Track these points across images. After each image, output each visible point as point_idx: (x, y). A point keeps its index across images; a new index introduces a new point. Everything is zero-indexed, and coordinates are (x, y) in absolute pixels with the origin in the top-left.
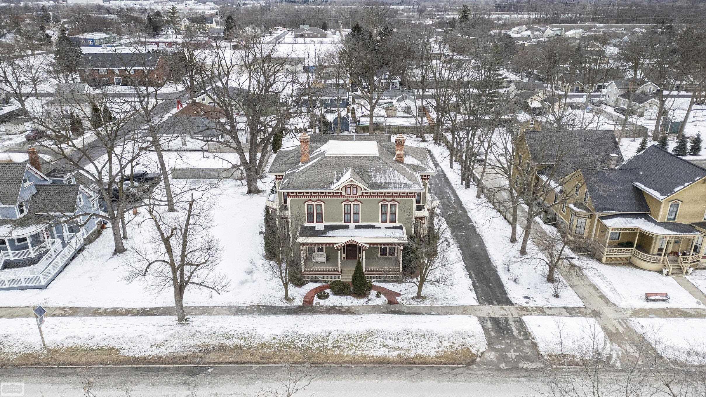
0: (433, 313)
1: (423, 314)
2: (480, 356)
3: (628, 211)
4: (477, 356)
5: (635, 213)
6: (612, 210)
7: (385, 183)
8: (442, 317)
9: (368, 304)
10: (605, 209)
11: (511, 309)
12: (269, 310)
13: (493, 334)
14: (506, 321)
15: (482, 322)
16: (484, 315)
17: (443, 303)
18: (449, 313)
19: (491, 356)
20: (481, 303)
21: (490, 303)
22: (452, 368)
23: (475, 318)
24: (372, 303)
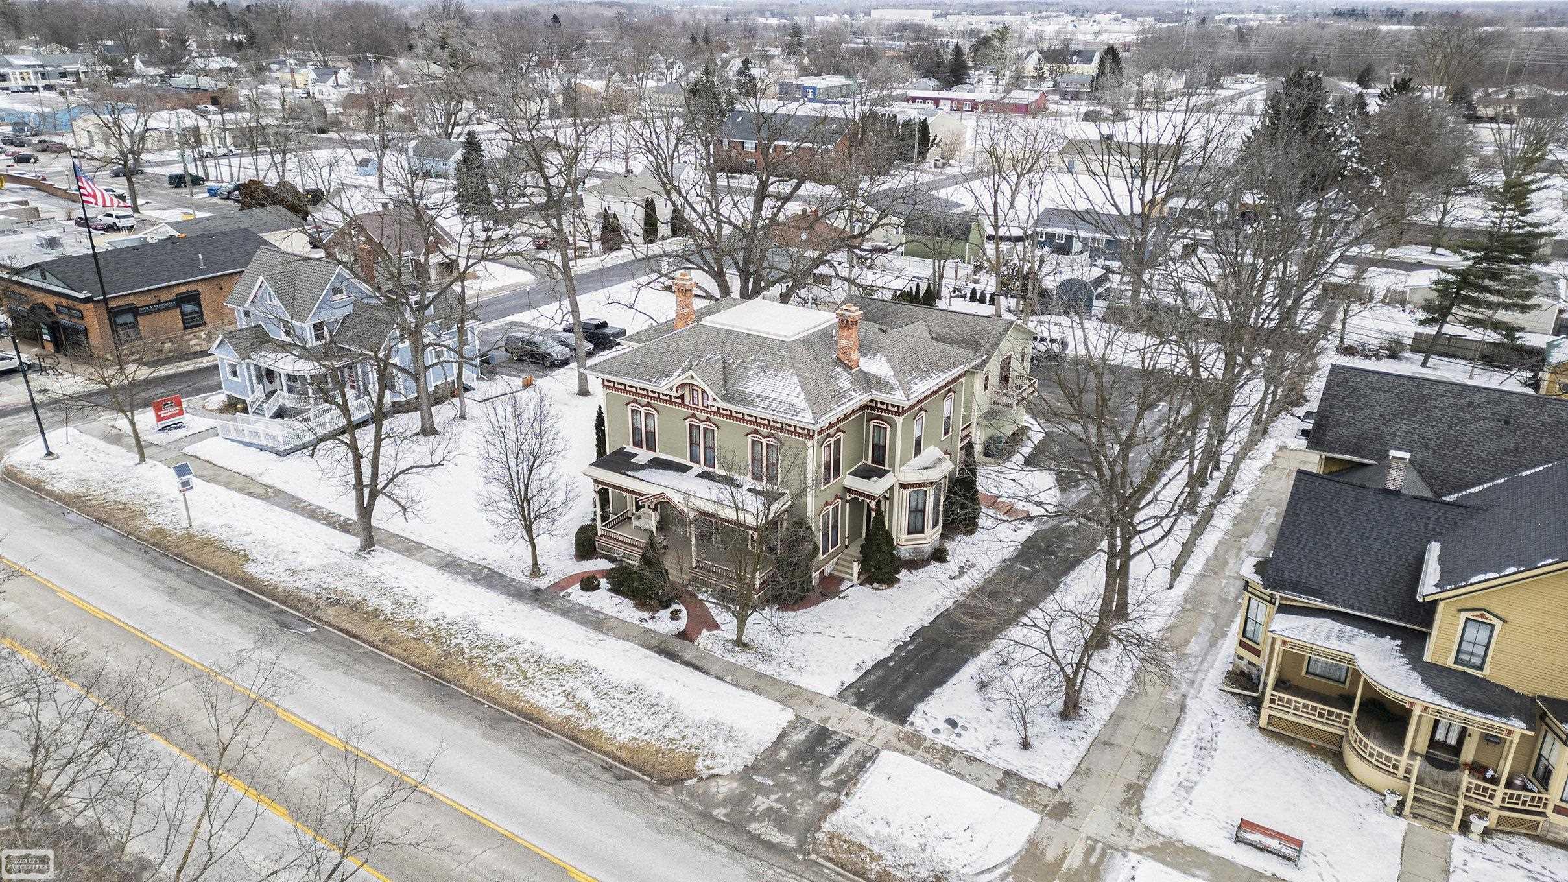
0: (728, 679)
1: (708, 673)
2: (701, 779)
3: (1360, 609)
4: (695, 776)
5: (1381, 619)
6: (1315, 593)
7: (758, 396)
8: (741, 691)
9: (644, 624)
10: (1296, 587)
11: (886, 727)
12: (490, 578)
13: (783, 754)
14: (842, 745)
15: (792, 726)
16: (815, 717)
17: (771, 670)
18: (755, 690)
19: (723, 788)
20: (841, 696)
21: (861, 703)
22: (629, 777)
23: (789, 715)
24: (651, 625)
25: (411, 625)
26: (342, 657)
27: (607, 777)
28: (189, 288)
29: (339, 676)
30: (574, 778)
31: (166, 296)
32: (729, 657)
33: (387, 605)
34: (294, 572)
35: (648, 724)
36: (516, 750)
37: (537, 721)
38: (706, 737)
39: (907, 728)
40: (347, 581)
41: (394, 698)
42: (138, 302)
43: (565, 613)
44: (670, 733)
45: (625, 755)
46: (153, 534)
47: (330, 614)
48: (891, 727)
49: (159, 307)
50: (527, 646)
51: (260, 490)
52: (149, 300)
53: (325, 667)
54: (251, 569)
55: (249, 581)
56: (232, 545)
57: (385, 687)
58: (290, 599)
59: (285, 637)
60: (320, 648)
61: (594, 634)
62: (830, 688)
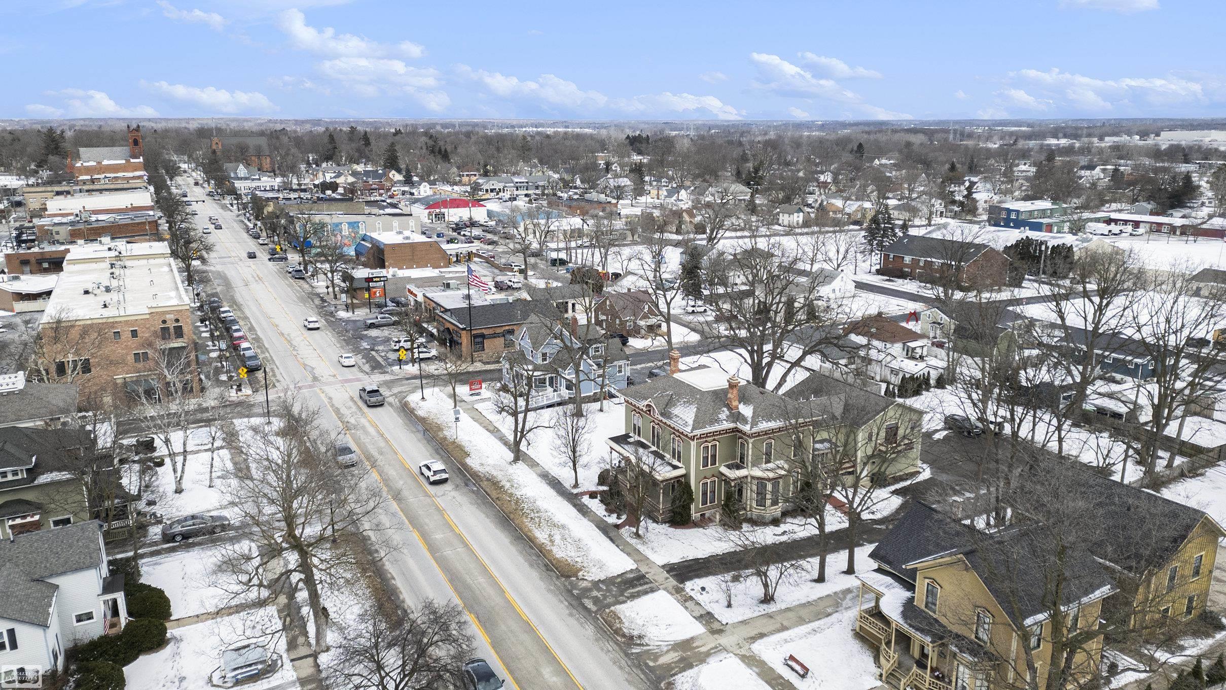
2: (578, 579)
4: (576, 577)
6: (894, 566)
8: (622, 553)
9: (603, 517)
10: (888, 562)
11: (673, 582)
12: (555, 484)
13: (619, 580)
14: (647, 583)
15: (631, 571)
16: (644, 570)
17: (641, 548)
18: (628, 554)
19: (584, 584)
20: (663, 567)
21: (668, 572)
22: (552, 570)
23: (634, 567)
24: (606, 519)
25: (511, 495)
26: (479, 501)
27: (544, 569)
28: (510, 328)
29: (474, 508)
30: (531, 565)
31: (498, 331)
32: (628, 539)
33: (507, 485)
34: (482, 465)
35: (573, 554)
36: (517, 550)
37: (533, 542)
38: (591, 565)
39: (682, 586)
40: (499, 473)
41: (488, 521)
42: (486, 332)
43: (575, 506)
44: (577, 559)
45: (554, 562)
46: (441, 439)
47: (484, 484)
48: (675, 583)
49: (494, 336)
50: (549, 514)
51: (492, 429)
52: (491, 331)
53: (471, 503)
54: (469, 461)
55: (465, 465)
56: (466, 449)
57: (487, 516)
58: (475, 475)
59: (465, 490)
60: (474, 496)
61: (580, 516)
62: (661, 562)
